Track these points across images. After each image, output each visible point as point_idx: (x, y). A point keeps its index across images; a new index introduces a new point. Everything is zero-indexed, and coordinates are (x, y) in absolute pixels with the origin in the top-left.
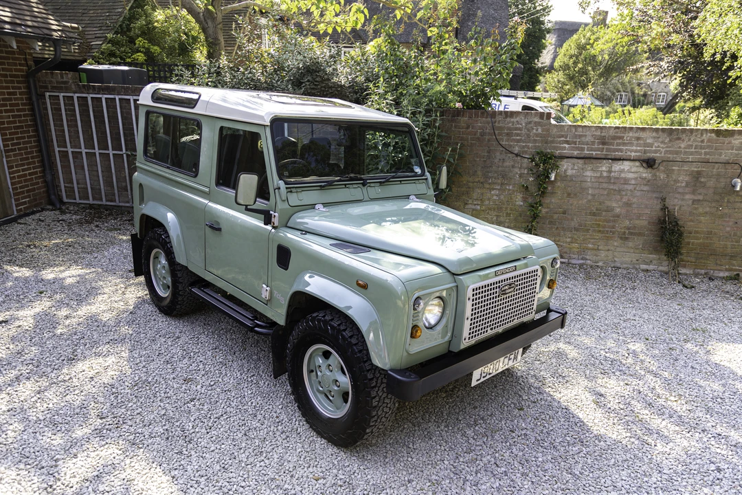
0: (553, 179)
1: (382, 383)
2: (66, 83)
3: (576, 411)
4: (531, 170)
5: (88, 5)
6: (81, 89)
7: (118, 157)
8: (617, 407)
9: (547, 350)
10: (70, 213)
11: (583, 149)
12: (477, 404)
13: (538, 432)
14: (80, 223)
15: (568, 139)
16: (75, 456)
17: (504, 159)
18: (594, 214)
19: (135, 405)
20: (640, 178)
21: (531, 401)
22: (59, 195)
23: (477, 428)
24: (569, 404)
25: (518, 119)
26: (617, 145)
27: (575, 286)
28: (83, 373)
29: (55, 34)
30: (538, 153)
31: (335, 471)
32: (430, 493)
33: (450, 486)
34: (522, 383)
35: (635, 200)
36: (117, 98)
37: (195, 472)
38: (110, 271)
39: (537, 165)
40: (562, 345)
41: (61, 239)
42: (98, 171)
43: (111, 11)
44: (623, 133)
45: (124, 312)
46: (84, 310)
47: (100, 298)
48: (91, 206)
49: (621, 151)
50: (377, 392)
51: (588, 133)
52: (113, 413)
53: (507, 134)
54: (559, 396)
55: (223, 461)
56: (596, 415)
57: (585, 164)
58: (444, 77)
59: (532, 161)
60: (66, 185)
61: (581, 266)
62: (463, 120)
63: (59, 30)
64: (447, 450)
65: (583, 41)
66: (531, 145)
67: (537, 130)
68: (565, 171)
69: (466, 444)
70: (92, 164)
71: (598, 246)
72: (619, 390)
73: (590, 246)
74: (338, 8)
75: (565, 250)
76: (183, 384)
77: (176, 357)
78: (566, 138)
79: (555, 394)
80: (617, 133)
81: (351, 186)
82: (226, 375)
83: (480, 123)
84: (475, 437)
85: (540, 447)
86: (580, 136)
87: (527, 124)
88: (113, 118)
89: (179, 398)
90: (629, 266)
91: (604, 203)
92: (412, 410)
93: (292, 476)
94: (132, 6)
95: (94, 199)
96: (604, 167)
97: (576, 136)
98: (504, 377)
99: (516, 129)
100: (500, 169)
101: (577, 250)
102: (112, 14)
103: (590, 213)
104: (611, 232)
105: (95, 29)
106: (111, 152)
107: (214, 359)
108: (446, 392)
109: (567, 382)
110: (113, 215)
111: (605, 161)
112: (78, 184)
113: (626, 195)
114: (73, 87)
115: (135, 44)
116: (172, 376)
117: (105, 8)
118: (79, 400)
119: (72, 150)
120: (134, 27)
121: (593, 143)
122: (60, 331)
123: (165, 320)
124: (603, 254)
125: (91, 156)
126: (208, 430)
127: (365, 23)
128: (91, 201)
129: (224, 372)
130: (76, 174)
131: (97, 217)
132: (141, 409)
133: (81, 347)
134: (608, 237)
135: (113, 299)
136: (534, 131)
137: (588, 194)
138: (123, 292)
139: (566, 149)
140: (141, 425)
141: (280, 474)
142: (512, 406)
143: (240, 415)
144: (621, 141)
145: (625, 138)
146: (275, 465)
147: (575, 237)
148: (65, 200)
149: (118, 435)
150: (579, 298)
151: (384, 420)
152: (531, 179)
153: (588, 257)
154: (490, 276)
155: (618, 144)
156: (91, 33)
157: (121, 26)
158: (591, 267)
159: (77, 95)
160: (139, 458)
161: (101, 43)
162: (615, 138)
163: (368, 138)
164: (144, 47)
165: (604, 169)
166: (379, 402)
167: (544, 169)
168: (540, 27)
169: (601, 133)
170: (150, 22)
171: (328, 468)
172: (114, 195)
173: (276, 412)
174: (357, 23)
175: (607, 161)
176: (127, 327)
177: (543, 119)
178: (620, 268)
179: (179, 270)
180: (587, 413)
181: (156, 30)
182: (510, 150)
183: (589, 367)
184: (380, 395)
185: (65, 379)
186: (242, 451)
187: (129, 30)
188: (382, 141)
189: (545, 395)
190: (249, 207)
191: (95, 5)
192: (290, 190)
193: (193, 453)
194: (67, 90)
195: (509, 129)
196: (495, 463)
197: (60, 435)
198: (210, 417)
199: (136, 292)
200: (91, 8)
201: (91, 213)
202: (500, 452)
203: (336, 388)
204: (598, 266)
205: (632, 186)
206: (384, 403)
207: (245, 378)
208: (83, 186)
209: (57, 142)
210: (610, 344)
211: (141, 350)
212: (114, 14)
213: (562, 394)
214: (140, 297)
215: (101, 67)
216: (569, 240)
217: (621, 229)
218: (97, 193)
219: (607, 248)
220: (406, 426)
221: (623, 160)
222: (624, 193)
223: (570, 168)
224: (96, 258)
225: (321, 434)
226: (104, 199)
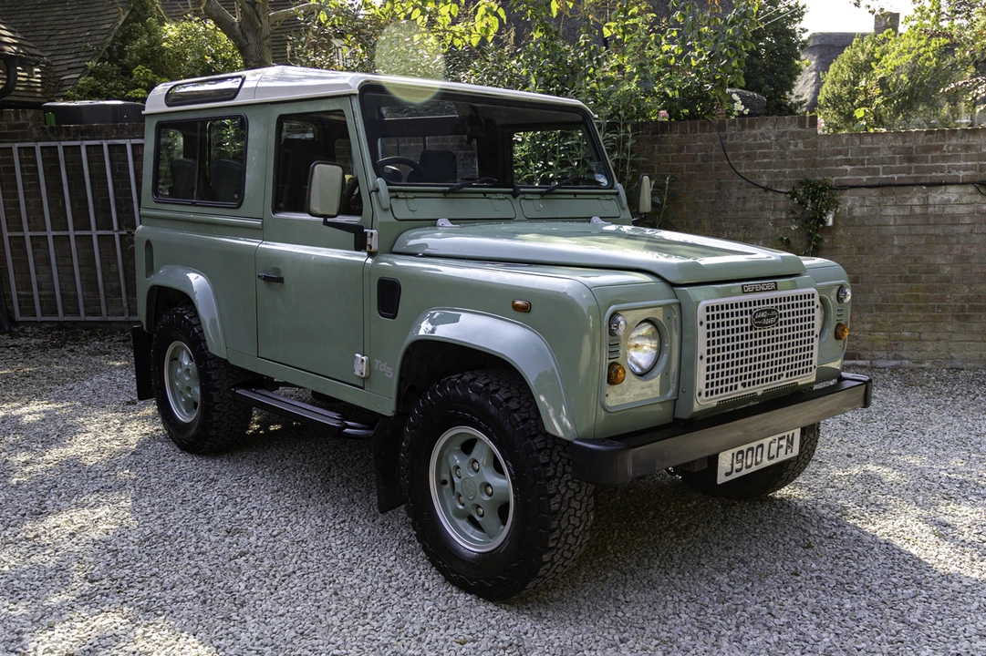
0: (830, 223)
1: (564, 472)
2: (23, 126)
3: (905, 546)
4: (793, 212)
5: (57, 23)
6: (47, 134)
7: (106, 241)
8: (976, 539)
9: (845, 473)
10: (26, 336)
11: (876, 172)
12: (732, 544)
13: (841, 573)
14: (44, 348)
15: (849, 157)
16: (51, 627)
17: (744, 198)
18: (907, 280)
19: (147, 565)
20: (978, 212)
21: (825, 537)
22: (8, 311)
23: (733, 573)
24: (891, 538)
25: (763, 129)
26: (933, 161)
27: (886, 395)
28: (58, 529)
29: (8, 48)
30: (801, 183)
31: (493, 632)
32: (660, 654)
33: (693, 643)
34: (807, 515)
35: (973, 251)
36: (105, 144)
37: (254, 640)
38: (95, 404)
39: (801, 203)
40: (871, 468)
41: (13, 369)
42: (72, 265)
43: (93, 28)
44: (941, 140)
45: (120, 453)
46: (54, 454)
47: (81, 438)
48: (61, 325)
49: (941, 169)
50: (557, 486)
51: (882, 144)
52: (110, 575)
53: (748, 156)
54: (873, 528)
55: (301, 626)
56: (940, 550)
57: (882, 195)
58: (635, 71)
59: (792, 198)
60: (21, 293)
61: (894, 369)
62: (672, 138)
63: (14, 44)
64: (685, 600)
65: (862, 57)
66: (787, 170)
67: (796, 146)
68: (851, 209)
69: (716, 593)
70: (64, 256)
71: (920, 333)
72: (978, 518)
73: (906, 334)
74: (455, 9)
75: (863, 345)
76: (226, 536)
77: (211, 503)
78: (846, 154)
79: (866, 526)
80: (930, 140)
81: (493, 196)
82: (298, 523)
83: (701, 141)
84: (732, 583)
85: (846, 593)
86: (870, 150)
87: (779, 136)
88: (98, 177)
89: (219, 553)
90: (977, 364)
91: (921, 259)
92: (619, 555)
93: (419, 640)
94: (126, 19)
95: (66, 313)
96: (915, 199)
97: (862, 151)
98: (774, 509)
99: (761, 146)
100: (740, 214)
101: (885, 343)
102: (95, 33)
103: (900, 277)
104: (939, 307)
105: (67, 57)
106: (94, 233)
107: (276, 505)
108: (676, 530)
109: (885, 510)
110: (96, 335)
111: (915, 189)
112: (40, 289)
113: (958, 243)
114: (35, 131)
115: (131, 77)
116: (206, 527)
117: (84, 24)
118: (53, 560)
119: (32, 234)
120: (131, 50)
121: (892, 160)
122: (16, 479)
123: (190, 460)
124: (930, 347)
125: (62, 241)
126: (273, 590)
127: (500, 30)
128: (61, 317)
129: (294, 519)
130: (36, 273)
131: (71, 340)
132: (157, 569)
133: (53, 498)
134: (934, 317)
135: (102, 438)
136: (792, 147)
137: (893, 246)
138: (119, 429)
139: (848, 173)
140: (159, 589)
141: (398, 638)
142: (793, 543)
143: (325, 571)
144: (938, 153)
145: (945, 148)
146: (390, 628)
147: (879, 320)
148: (18, 317)
149: (121, 601)
150: (895, 410)
151: (571, 540)
152: (794, 227)
153: (904, 354)
154: (733, 291)
155: (934, 159)
156: (61, 63)
157: (109, 49)
158: (912, 370)
159: (40, 144)
160: (159, 626)
161: (77, 76)
162: (928, 149)
163: (517, 174)
164: (146, 80)
165: (915, 201)
166: (561, 503)
167: (815, 209)
168: (788, 39)
169: (904, 142)
170: (157, 42)
171: (480, 629)
172: (99, 303)
173: (385, 565)
174: (487, 31)
175: (919, 187)
176: (128, 471)
177: (804, 127)
178: (963, 369)
179: (213, 369)
180: (925, 547)
181: (165, 54)
182: (754, 181)
183: (922, 492)
184: (563, 491)
185: (28, 536)
186: (332, 613)
187: (122, 54)
188: (539, 174)
189: (848, 528)
190: (329, 220)
191: (68, 22)
192: (394, 194)
193: (248, 618)
194: (24, 138)
195: (749, 147)
196: (770, 614)
197: (23, 603)
198: (274, 576)
199: (140, 428)
200: (62, 27)
201: (60, 335)
202: (777, 600)
203: (486, 498)
204: (923, 368)
205: (966, 226)
206: (569, 507)
207: (331, 524)
208: (47, 292)
209: (7, 223)
210: (956, 462)
211: (152, 498)
212: (99, 32)
213: (878, 526)
214: (147, 434)
215: (78, 103)
216: (868, 327)
217: (956, 301)
218: (70, 303)
219: (935, 336)
220: (610, 575)
221: (946, 184)
222: (954, 240)
223: (857, 204)
224: (71, 389)
225: (464, 587)
226: (82, 312)
